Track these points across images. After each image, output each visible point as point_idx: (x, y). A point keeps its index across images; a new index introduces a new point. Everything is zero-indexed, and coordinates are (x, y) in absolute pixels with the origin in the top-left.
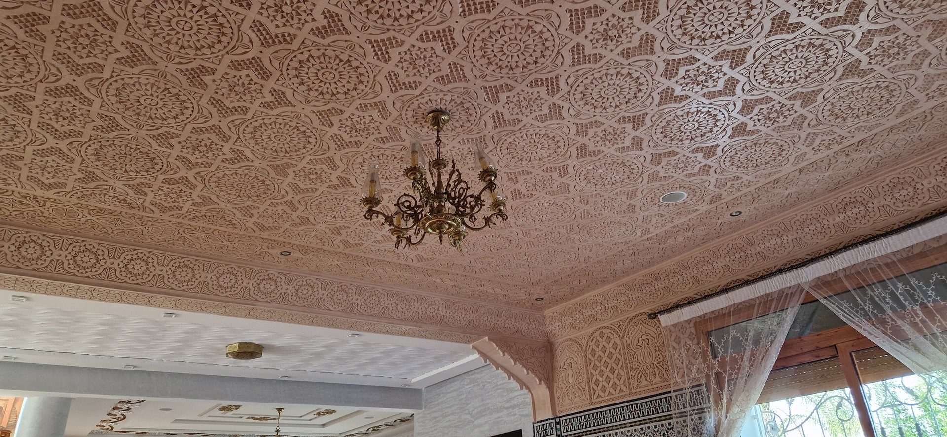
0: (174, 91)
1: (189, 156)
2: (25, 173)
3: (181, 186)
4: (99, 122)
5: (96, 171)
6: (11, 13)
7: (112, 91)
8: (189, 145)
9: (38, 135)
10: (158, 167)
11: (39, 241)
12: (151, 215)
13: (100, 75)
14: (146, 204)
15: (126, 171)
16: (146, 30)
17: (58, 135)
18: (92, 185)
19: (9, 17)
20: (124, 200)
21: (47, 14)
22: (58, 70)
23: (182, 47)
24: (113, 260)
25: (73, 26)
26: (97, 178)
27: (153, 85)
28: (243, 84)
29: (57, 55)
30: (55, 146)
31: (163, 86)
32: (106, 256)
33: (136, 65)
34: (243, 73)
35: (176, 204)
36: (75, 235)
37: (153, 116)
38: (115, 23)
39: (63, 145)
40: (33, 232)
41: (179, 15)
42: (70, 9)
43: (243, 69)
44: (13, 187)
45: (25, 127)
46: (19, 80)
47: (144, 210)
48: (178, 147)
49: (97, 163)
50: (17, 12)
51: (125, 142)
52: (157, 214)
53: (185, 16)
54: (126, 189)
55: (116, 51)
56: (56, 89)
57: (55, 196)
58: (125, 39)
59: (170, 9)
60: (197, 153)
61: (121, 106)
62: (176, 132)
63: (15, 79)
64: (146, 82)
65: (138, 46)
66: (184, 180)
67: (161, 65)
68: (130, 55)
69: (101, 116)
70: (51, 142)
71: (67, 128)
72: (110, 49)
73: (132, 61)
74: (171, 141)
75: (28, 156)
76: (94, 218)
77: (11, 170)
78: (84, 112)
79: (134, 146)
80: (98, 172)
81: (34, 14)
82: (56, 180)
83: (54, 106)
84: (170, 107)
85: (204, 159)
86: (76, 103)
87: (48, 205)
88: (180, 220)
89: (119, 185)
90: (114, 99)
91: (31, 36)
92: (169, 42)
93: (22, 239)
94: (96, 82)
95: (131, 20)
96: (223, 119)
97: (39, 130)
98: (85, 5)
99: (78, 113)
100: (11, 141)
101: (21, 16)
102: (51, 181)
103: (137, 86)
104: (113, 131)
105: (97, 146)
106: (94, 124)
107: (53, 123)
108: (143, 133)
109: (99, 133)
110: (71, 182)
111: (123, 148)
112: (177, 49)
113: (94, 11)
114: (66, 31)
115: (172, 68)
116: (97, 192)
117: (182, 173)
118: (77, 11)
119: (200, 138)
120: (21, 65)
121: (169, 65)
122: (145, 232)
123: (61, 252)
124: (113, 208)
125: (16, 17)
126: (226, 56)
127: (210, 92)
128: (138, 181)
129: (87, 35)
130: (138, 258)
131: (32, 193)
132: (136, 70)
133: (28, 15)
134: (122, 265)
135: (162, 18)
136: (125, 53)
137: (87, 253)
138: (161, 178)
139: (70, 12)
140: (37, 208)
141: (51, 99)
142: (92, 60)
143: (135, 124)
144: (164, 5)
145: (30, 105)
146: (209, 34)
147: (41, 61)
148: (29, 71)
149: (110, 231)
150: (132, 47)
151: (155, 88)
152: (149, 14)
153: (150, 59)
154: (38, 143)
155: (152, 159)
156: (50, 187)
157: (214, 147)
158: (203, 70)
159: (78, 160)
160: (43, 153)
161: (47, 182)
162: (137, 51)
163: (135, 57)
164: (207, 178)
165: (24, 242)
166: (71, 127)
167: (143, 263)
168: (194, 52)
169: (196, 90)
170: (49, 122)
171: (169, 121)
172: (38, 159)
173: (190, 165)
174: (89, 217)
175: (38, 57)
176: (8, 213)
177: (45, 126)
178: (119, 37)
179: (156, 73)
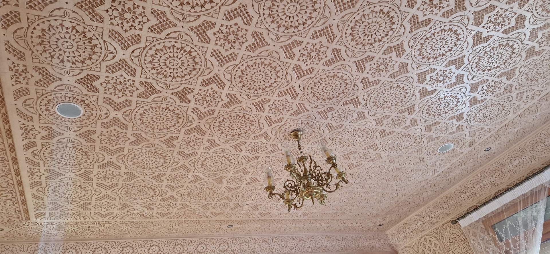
0: (159, 152)
1: (172, 184)
2: (93, 211)
3: (170, 201)
4: (125, 177)
5: (127, 202)
6: (78, 133)
7: (130, 159)
8: (171, 178)
9: (97, 190)
10: (157, 193)
11: (104, 246)
12: (157, 220)
13: (123, 153)
14: (154, 214)
15: (142, 199)
16: (142, 126)
17: (106, 188)
18: (126, 210)
19: (77, 135)
20: (143, 215)
21: (94, 129)
22: (103, 155)
23: (160, 129)
24: (142, 249)
25: (107, 132)
26: (128, 206)
27: (149, 151)
28: (193, 141)
29: (101, 148)
30: (105, 194)
31: (153, 151)
32: (137, 247)
33: (139, 144)
34: (192, 135)
35: (169, 211)
36: (121, 239)
37: (151, 167)
38: (127, 126)
39: (109, 192)
40: (100, 242)
41: (156, 114)
42: (105, 124)
43: (192, 133)
44: (88, 220)
45: (91, 187)
46: (85, 164)
47: (153, 218)
48: (166, 181)
49: (127, 198)
50: (80, 132)
51: (139, 184)
52: (160, 219)
53: (159, 114)
54: (143, 208)
55: (129, 139)
56: (103, 165)
57: (109, 220)
58: (132, 132)
59: (152, 112)
60: (175, 181)
61: (135, 166)
62: (163, 173)
63: (83, 164)
64: (145, 151)
65: (139, 134)
66: (172, 197)
67: (151, 141)
68: (136, 139)
69: (126, 173)
70: (104, 192)
71: (110, 183)
72: (126, 139)
73: (137, 142)
74: (162, 178)
75: (93, 202)
76: (129, 228)
77: (86, 211)
78: (118, 173)
79: (144, 185)
80: (128, 203)
81: (89, 131)
82: (108, 211)
83: (103, 174)
84: (159, 161)
85: (180, 184)
86: (113, 170)
87: (106, 225)
88: (172, 219)
89: (139, 207)
90: (131, 163)
91: (88, 142)
92: (153, 129)
93: (95, 247)
94: (121, 157)
95: (134, 123)
96: (186, 161)
97: (97, 187)
98: (112, 121)
99: (115, 174)
100: (85, 196)
101: (83, 133)
102: (106, 212)
103: (141, 154)
104: (132, 179)
105: (126, 189)
106: (123, 178)
107: (103, 182)
108: (147, 177)
109: (126, 182)
110: (115, 211)
111: (138, 187)
112: (158, 131)
113: (116, 122)
114: (104, 135)
115: (157, 141)
116: (129, 213)
117: (170, 194)
118: (108, 125)
119: (176, 173)
120: (85, 157)
121: (155, 140)
122: (155, 230)
123: (115, 250)
124: (138, 220)
125: (80, 134)
126: (183, 129)
127: (177, 149)
128: (148, 203)
129: (114, 135)
130: (154, 245)
131: (97, 221)
132: (140, 146)
133: (86, 132)
134: (146, 250)
135: (149, 118)
136: (133, 139)
137: (128, 248)
138: (159, 198)
139: (105, 126)
140: (100, 228)
141: (101, 170)
142: (118, 146)
143: (143, 174)
144: (148, 111)
145: (92, 176)
146: (172, 120)
147: (94, 153)
148: (89, 159)
149: (138, 233)
150: (136, 135)
151: (150, 153)
152: (142, 117)
153: (146, 139)
154: (97, 194)
155: (154, 190)
156: (106, 215)
157: (184, 176)
158: (172, 138)
159: (118, 198)
160: (101, 199)
161: (104, 213)
162: (139, 137)
163: (139, 140)
164: (183, 194)
165: (96, 248)
166: (112, 182)
167: (157, 248)
168: (166, 130)
169: (171, 149)
170: (101, 182)
171: (159, 168)
172: (98, 202)
173: (173, 188)
174: (127, 227)
175: (93, 151)
176: (86, 234)
177: (99, 185)
178: (130, 132)
179: (150, 145)
